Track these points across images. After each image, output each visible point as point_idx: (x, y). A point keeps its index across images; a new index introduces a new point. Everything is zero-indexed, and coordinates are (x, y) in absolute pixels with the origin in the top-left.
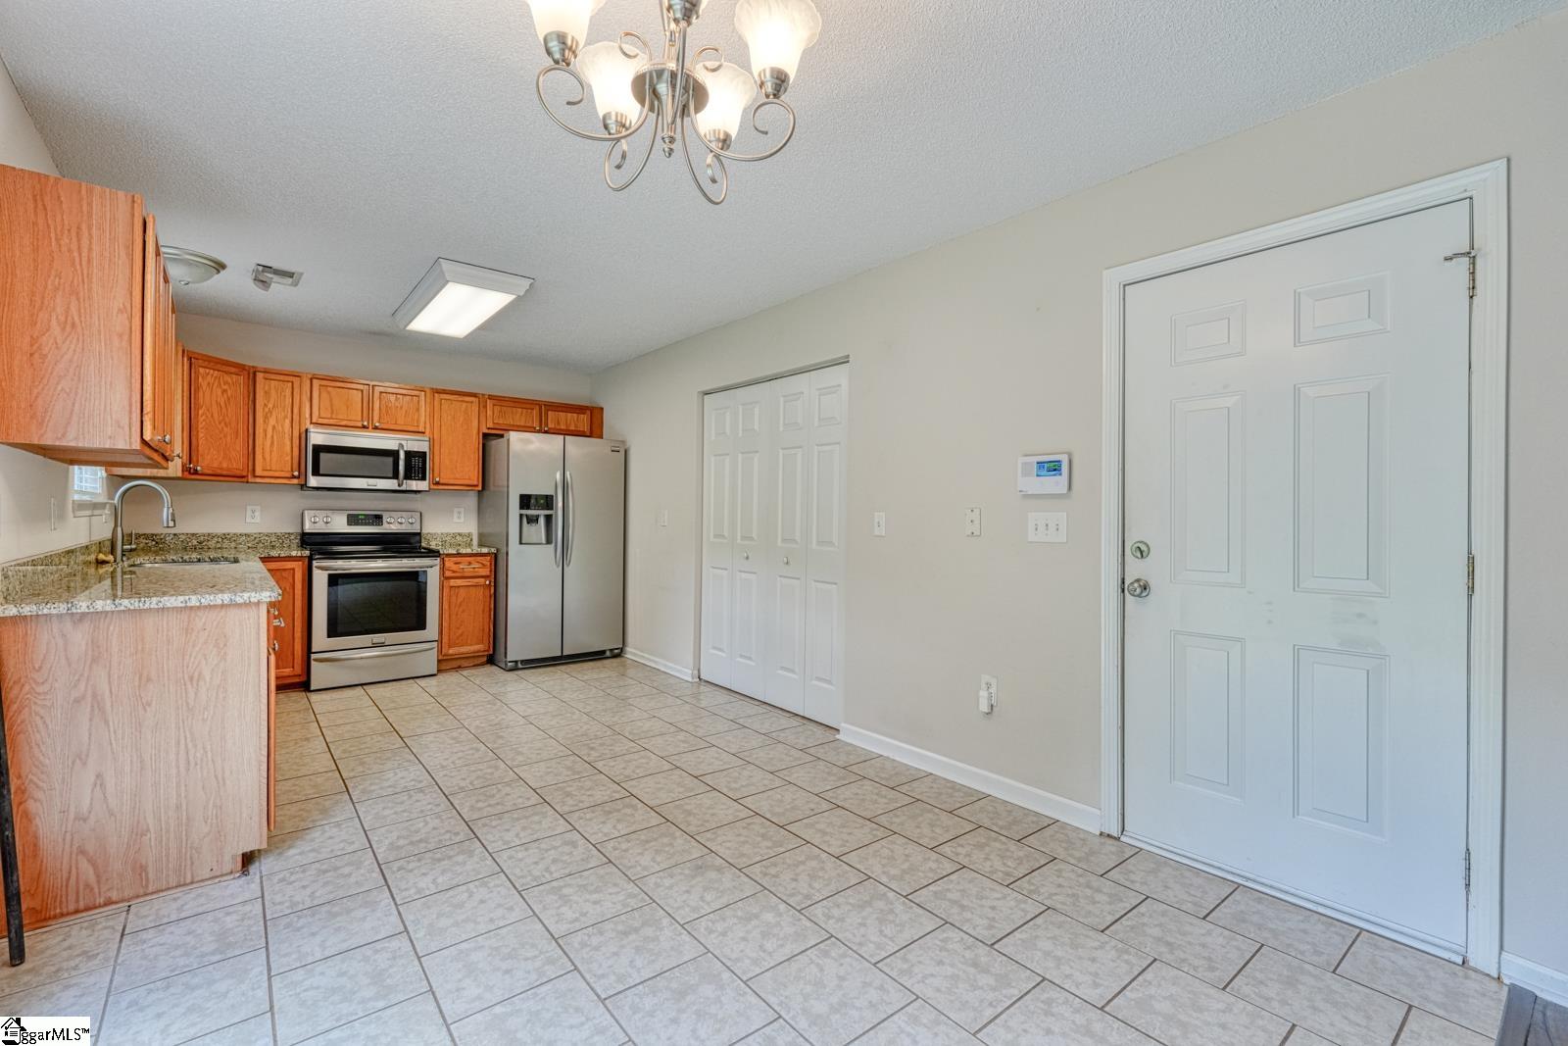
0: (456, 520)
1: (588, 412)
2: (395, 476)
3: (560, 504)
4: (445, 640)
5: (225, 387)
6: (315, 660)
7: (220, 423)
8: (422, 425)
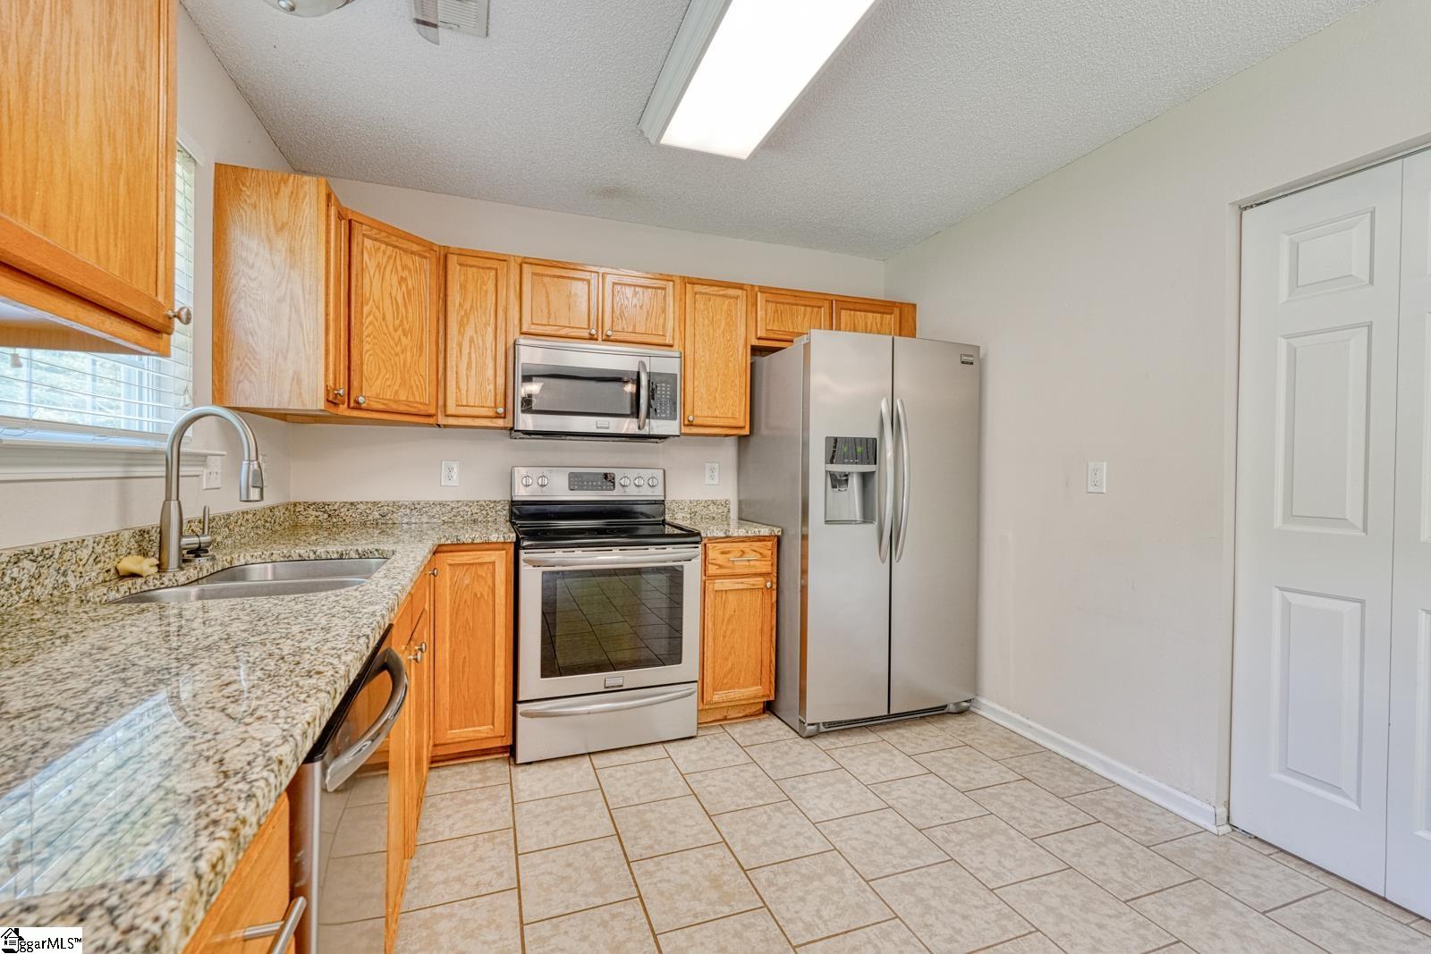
0: (708, 480)
1: (897, 311)
2: (635, 413)
3: (890, 454)
4: (708, 680)
5: (405, 274)
6: (525, 714)
7: (396, 330)
8: (669, 333)
